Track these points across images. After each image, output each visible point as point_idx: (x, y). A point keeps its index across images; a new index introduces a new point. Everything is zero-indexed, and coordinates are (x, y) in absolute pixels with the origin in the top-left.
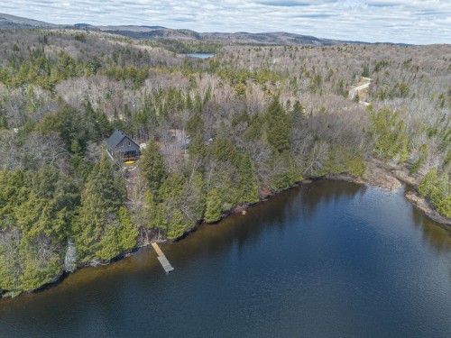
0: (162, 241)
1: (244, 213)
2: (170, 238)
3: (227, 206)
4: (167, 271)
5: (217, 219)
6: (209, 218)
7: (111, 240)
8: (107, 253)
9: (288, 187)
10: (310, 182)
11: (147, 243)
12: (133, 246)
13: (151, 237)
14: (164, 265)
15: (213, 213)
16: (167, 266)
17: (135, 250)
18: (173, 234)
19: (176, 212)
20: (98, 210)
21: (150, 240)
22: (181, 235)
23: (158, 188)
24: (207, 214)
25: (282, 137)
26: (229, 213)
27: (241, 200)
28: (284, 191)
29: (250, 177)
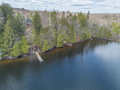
0: (40, 52)
1: (71, 46)
2: (43, 50)
3: (65, 42)
4: (40, 61)
5: (61, 46)
6: (58, 45)
7: (17, 48)
8: (15, 53)
9: (86, 40)
10: (93, 39)
11: (34, 52)
12: (27, 52)
13: (36, 51)
14: (39, 59)
15: (60, 43)
16: (40, 59)
17: (29, 54)
18: (44, 49)
19: (46, 41)
20: (11, 34)
21: (35, 52)
22: (47, 50)
23: (39, 32)
24: (57, 44)
25: (84, 22)
26: (66, 45)
27: (70, 41)
28: (84, 41)
29: (73, 32)
